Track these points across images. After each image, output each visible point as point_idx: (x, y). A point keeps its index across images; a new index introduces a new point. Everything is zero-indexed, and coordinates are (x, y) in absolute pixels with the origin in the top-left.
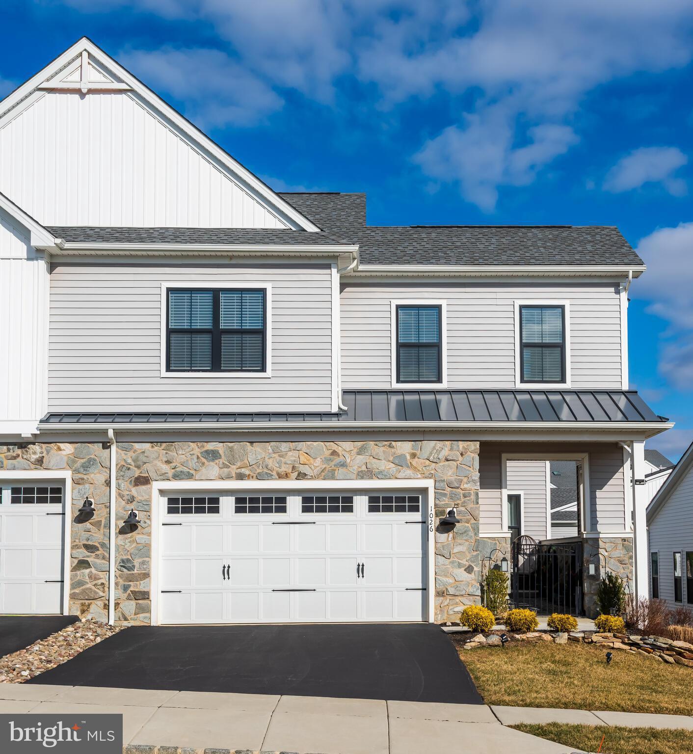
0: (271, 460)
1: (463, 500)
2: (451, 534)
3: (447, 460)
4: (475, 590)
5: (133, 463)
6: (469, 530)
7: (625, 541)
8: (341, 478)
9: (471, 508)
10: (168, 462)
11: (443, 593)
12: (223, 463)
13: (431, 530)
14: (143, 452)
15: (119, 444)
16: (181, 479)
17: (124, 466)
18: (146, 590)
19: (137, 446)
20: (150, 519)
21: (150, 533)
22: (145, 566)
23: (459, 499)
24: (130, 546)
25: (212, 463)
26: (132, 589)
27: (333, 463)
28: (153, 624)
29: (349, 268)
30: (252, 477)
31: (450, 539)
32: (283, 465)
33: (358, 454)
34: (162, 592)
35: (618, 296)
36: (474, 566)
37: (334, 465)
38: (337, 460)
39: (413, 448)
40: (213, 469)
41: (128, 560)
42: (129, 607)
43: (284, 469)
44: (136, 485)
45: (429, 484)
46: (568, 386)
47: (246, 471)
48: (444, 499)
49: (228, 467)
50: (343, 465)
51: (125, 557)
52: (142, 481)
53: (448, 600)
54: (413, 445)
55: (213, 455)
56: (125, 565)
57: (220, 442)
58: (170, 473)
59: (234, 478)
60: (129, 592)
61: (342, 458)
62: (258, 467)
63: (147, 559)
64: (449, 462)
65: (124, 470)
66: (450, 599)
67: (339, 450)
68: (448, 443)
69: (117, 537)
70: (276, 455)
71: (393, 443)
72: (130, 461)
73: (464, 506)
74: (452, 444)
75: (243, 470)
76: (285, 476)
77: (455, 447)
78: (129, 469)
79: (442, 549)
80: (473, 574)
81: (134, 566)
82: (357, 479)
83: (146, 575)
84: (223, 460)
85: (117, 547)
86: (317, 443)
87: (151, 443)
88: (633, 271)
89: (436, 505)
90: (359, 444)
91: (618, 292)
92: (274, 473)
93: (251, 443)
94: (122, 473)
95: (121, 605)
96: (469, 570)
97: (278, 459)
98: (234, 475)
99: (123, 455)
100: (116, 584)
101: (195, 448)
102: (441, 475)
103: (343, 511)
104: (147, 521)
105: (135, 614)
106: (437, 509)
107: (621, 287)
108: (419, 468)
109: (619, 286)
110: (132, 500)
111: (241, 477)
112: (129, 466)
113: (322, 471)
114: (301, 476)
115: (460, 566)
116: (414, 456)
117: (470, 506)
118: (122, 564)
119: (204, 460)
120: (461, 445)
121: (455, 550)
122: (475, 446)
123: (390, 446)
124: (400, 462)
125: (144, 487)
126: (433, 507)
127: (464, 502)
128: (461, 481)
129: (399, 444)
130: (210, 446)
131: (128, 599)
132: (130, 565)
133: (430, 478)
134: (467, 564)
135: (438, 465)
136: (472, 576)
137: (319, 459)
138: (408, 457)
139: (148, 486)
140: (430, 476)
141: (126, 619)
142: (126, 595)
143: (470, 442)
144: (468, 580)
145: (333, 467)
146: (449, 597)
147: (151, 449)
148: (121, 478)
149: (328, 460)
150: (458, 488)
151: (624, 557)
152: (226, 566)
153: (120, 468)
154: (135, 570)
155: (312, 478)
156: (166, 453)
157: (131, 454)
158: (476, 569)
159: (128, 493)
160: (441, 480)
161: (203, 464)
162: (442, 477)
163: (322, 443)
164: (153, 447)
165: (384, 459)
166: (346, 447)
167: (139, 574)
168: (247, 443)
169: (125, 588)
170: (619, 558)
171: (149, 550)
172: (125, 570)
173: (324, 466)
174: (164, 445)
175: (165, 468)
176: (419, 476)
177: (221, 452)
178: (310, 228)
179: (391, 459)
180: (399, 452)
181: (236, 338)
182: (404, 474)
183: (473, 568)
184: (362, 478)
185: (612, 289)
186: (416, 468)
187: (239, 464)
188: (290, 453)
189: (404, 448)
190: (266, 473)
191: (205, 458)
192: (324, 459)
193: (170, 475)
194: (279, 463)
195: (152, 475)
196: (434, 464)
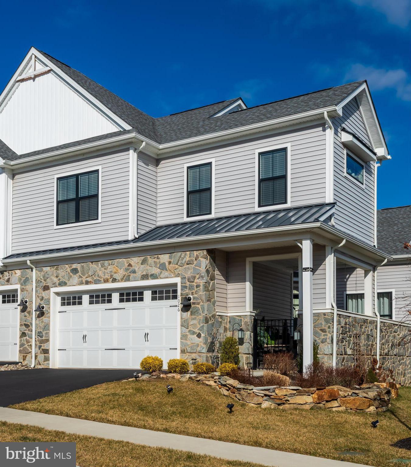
0: (100, 272)
1: (196, 290)
2: (189, 313)
3: (188, 264)
4: (202, 349)
5: (43, 279)
6: (199, 310)
7: (325, 315)
8: (133, 280)
9: (200, 295)
10: (57, 277)
11: (184, 351)
12: (79, 275)
13: (179, 310)
14: (47, 272)
15: (37, 268)
16: (62, 286)
17: (39, 280)
18: (47, 348)
19: (44, 269)
20: (49, 309)
21: (50, 317)
22: (47, 335)
23: (194, 289)
24: (42, 324)
25: (75, 276)
26: (42, 348)
27: (129, 271)
28: (50, 367)
29: (140, 148)
30: (92, 282)
31: (188, 316)
32: (106, 274)
33: (142, 264)
34: (59, 350)
35: (323, 133)
36: (201, 333)
37: (130, 273)
38: (131, 269)
39: (170, 257)
40: (75, 279)
41: (41, 332)
42: (41, 357)
43: (107, 276)
44: (44, 291)
45: (178, 280)
46: (289, 205)
47: (89, 279)
48: (186, 289)
49: (82, 277)
50: (134, 272)
51: (39, 330)
52: (46, 288)
53: (187, 356)
54: (169, 256)
55: (75, 271)
56: (39, 334)
57: (78, 263)
58: (58, 282)
59: (84, 284)
60: (41, 349)
61: (133, 267)
62: (95, 276)
63: (48, 331)
64: (188, 265)
65: (39, 282)
66: (188, 355)
67: (132, 263)
68: (188, 253)
69: (36, 320)
70: (103, 269)
71: (159, 256)
72: (41, 277)
73: (197, 294)
74: (190, 253)
75: (88, 279)
76: (106, 281)
77: (192, 255)
78: (41, 282)
79: (183, 322)
80: (201, 338)
81: (43, 335)
82: (141, 280)
83: (48, 340)
84: (80, 274)
85: (36, 324)
86: (121, 259)
87: (50, 266)
88: (327, 112)
89: (181, 293)
90: (143, 258)
91: (324, 130)
92: (102, 280)
93: (92, 262)
94: (38, 284)
95: (38, 357)
96: (199, 336)
97: (104, 270)
98: (84, 282)
99: (39, 274)
100: (36, 345)
101: (68, 267)
102: (184, 274)
103: (139, 300)
104: (48, 310)
105: (44, 362)
106: (182, 296)
107: (326, 126)
108: (172, 271)
109: (325, 125)
110: (42, 299)
111: (87, 283)
112: (41, 280)
113: (124, 277)
114: (114, 280)
115: (194, 333)
116: (170, 263)
117: (200, 293)
118: (38, 334)
119: (71, 274)
120: (195, 253)
121: (191, 323)
122: (203, 253)
123: (158, 258)
124: (163, 267)
125: (47, 292)
126: (180, 295)
127: (196, 291)
128: (195, 277)
129: (162, 256)
130: (74, 266)
131: (41, 353)
132: (41, 335)
133: (178, 277)
134: (198, 332)
135: (183, 268)
136: (201, 340)
137: (122, 269)
138: (167, 264)
139: (49, 291)
140: (178, 275)
141: (40, 364)
142: (40, 351)
143: (200, 251)
144: (198, 343)
145: (129, 274)
146: (188, 354)
147: (50, 270)
148: (38, 287)
149: (127, 270)
150: (193, 282)
151: (325, 327)
152: (85, 335)
153: (38, 281)
154: (44, 337)
155: (119, 281)
156: (56, 272)
157: (42, 273)
158: (203, 335)
159: (41, 295)
160: (184, 278)
161: (71, 276)
162: (185, 275)
163: (124, 259)
164: (51, 269)
165: (155, 267)
166: (135, 261)
167: (45, 339)
168: (90, 263)
169: (40, 347)
170: (321, 328)
171: (49, 326)
172: (39, 337)
173: (124, 273)
174: (55, 267)
175: (55, 280)
176: (173, 276)
177: (79, 269)
178: (128, 127)
179: (158, 266)
180: (162, 261)
181: (87, 202)
182: (164, 275)
183: (201, 335)
184: (143, 279)
185: (321, 129)
186: (170, 271)
187: (86, 275)
188: (109, 267)
189: (165, 258)
190: (98, 279)
191: (72, 273)
192: (124, 269)
193: (57, 284)
194: (104, 273)
195: (50, 284)
196: (181, 267)
